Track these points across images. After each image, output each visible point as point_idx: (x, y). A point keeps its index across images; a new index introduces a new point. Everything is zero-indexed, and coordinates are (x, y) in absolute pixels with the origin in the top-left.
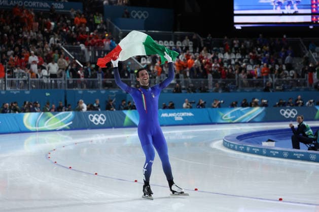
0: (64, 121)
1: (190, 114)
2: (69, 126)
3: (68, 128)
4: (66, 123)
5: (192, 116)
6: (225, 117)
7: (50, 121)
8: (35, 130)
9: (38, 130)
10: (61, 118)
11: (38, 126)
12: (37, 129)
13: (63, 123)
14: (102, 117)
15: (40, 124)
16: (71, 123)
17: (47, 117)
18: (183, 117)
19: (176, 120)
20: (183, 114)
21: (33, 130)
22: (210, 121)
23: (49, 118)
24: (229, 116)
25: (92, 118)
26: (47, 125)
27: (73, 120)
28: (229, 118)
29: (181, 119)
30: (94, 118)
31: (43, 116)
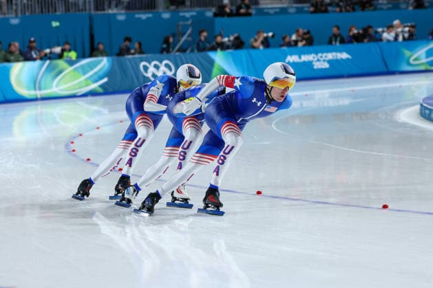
0: (91, 76)
1: (345, 56)
2: (101, 86)
3: (101, 90)
4: (96, 81)
5: (348, 59)
6: (416, 59)
7: (63, 77)
8: (34, 97)
9: (39, 96)
10: (84, 70)
11: (40, 89)
12: (39, 94)
13: (89, 82)
14: (167, 66)
15: (43, 83)
16: (105, 80)
17: (57, 70)
18: (329, 62)
19: (315, 67)
20: (330, 56)
21: (29, 97)
22: (384, 69)
23: (61, 72)
24: (424, 55)
25: (146, 68)
26: (57, 86)
27: (110, 74)
28: (424, 60)
29: (326, 65)
30: (152, 69)
31: (49, 69)
